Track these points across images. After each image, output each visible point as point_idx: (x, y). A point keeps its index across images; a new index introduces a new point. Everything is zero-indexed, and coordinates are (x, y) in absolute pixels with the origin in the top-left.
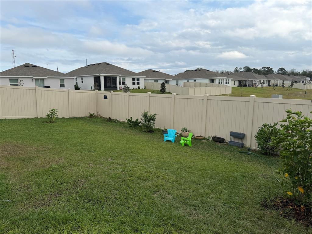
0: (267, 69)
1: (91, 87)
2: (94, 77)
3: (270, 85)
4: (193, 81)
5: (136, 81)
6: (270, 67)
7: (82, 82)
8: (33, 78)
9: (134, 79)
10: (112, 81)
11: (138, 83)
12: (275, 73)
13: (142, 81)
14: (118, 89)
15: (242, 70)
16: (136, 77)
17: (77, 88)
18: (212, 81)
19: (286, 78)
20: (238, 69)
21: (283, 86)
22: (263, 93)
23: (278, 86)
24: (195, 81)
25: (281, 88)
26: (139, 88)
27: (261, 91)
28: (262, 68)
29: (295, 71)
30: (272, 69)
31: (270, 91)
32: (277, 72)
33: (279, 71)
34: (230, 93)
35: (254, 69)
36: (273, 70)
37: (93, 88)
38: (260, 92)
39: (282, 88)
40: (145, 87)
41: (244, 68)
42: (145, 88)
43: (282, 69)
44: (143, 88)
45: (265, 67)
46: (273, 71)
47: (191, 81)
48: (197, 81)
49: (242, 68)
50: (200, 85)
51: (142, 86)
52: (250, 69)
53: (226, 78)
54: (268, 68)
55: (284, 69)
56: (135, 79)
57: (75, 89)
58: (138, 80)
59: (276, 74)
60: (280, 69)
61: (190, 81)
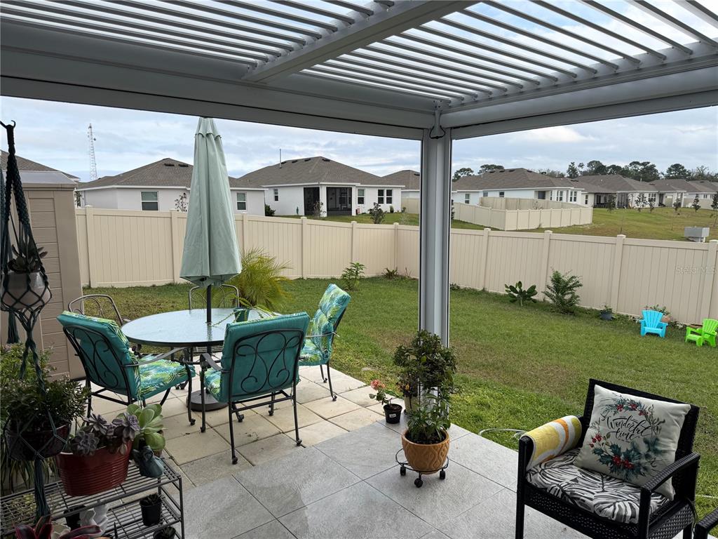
0: (640, 167)
1: (297, 210)
2: (304, 188)
3: (664, 203)
4: (497, 194)
5: (385, 197)
6: (648, 163)
7: (276, 199)
8: (185, 189)
9: (381, 193)
10: (338, 197)
11: (389, 201)
12: (660, 176)
13: (397, 196)
14: (354, 213)
15: (586, 168)
16: (385, 187)
17: (269, 212)
18: (542, 195)
19: (696, 189)
20: (576, 166)
21: (697, 207)
22: (659, 222)
23: (682, 206)
24: (502, 194)
25: (691, 210)
26: (392, 211)
27: (651, 217)
28: (631, 164)
29: (706, 172)
30: (653, 166)
31: (670, 217)
32: (665, 173)
33: (670, 170)
34: (589, 223)
35: (614, 167)
36: (656, 168)
37: (302, 212)
38: (650, 219)
39: (694, 210)
40: (404, 208)
41: (590, 164)
42: (403, 211)
43: (677, 167)
44: (400, 211)
45: (638, 163)
46: (656, 171)
47: (494, 194)
48: (507, 195)
49: (586, 165)
50: (519, 205)
51: (397, 205)
52: (605, 167)
53: (573, 188)
54: (643, 164)
55: (683, 167)
56: (383, 191)
57: (266, 215)
58: (389, 193)
59: (663, 177)
60: (672, 166)
61: (491, 195)
